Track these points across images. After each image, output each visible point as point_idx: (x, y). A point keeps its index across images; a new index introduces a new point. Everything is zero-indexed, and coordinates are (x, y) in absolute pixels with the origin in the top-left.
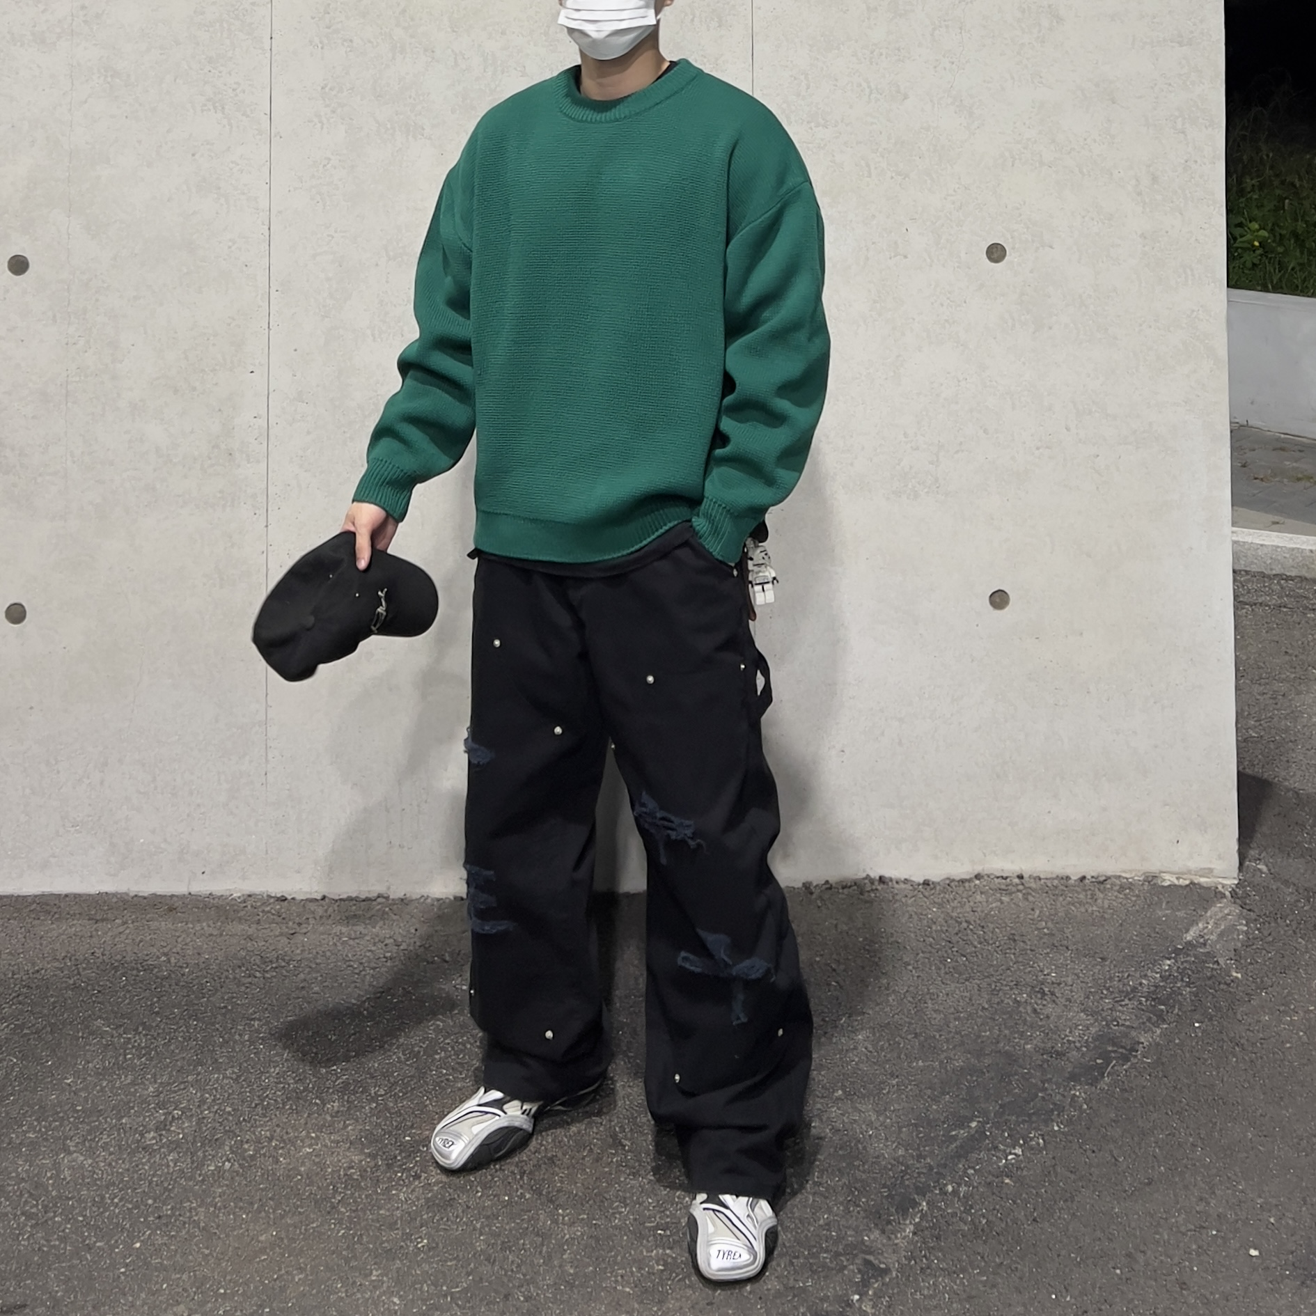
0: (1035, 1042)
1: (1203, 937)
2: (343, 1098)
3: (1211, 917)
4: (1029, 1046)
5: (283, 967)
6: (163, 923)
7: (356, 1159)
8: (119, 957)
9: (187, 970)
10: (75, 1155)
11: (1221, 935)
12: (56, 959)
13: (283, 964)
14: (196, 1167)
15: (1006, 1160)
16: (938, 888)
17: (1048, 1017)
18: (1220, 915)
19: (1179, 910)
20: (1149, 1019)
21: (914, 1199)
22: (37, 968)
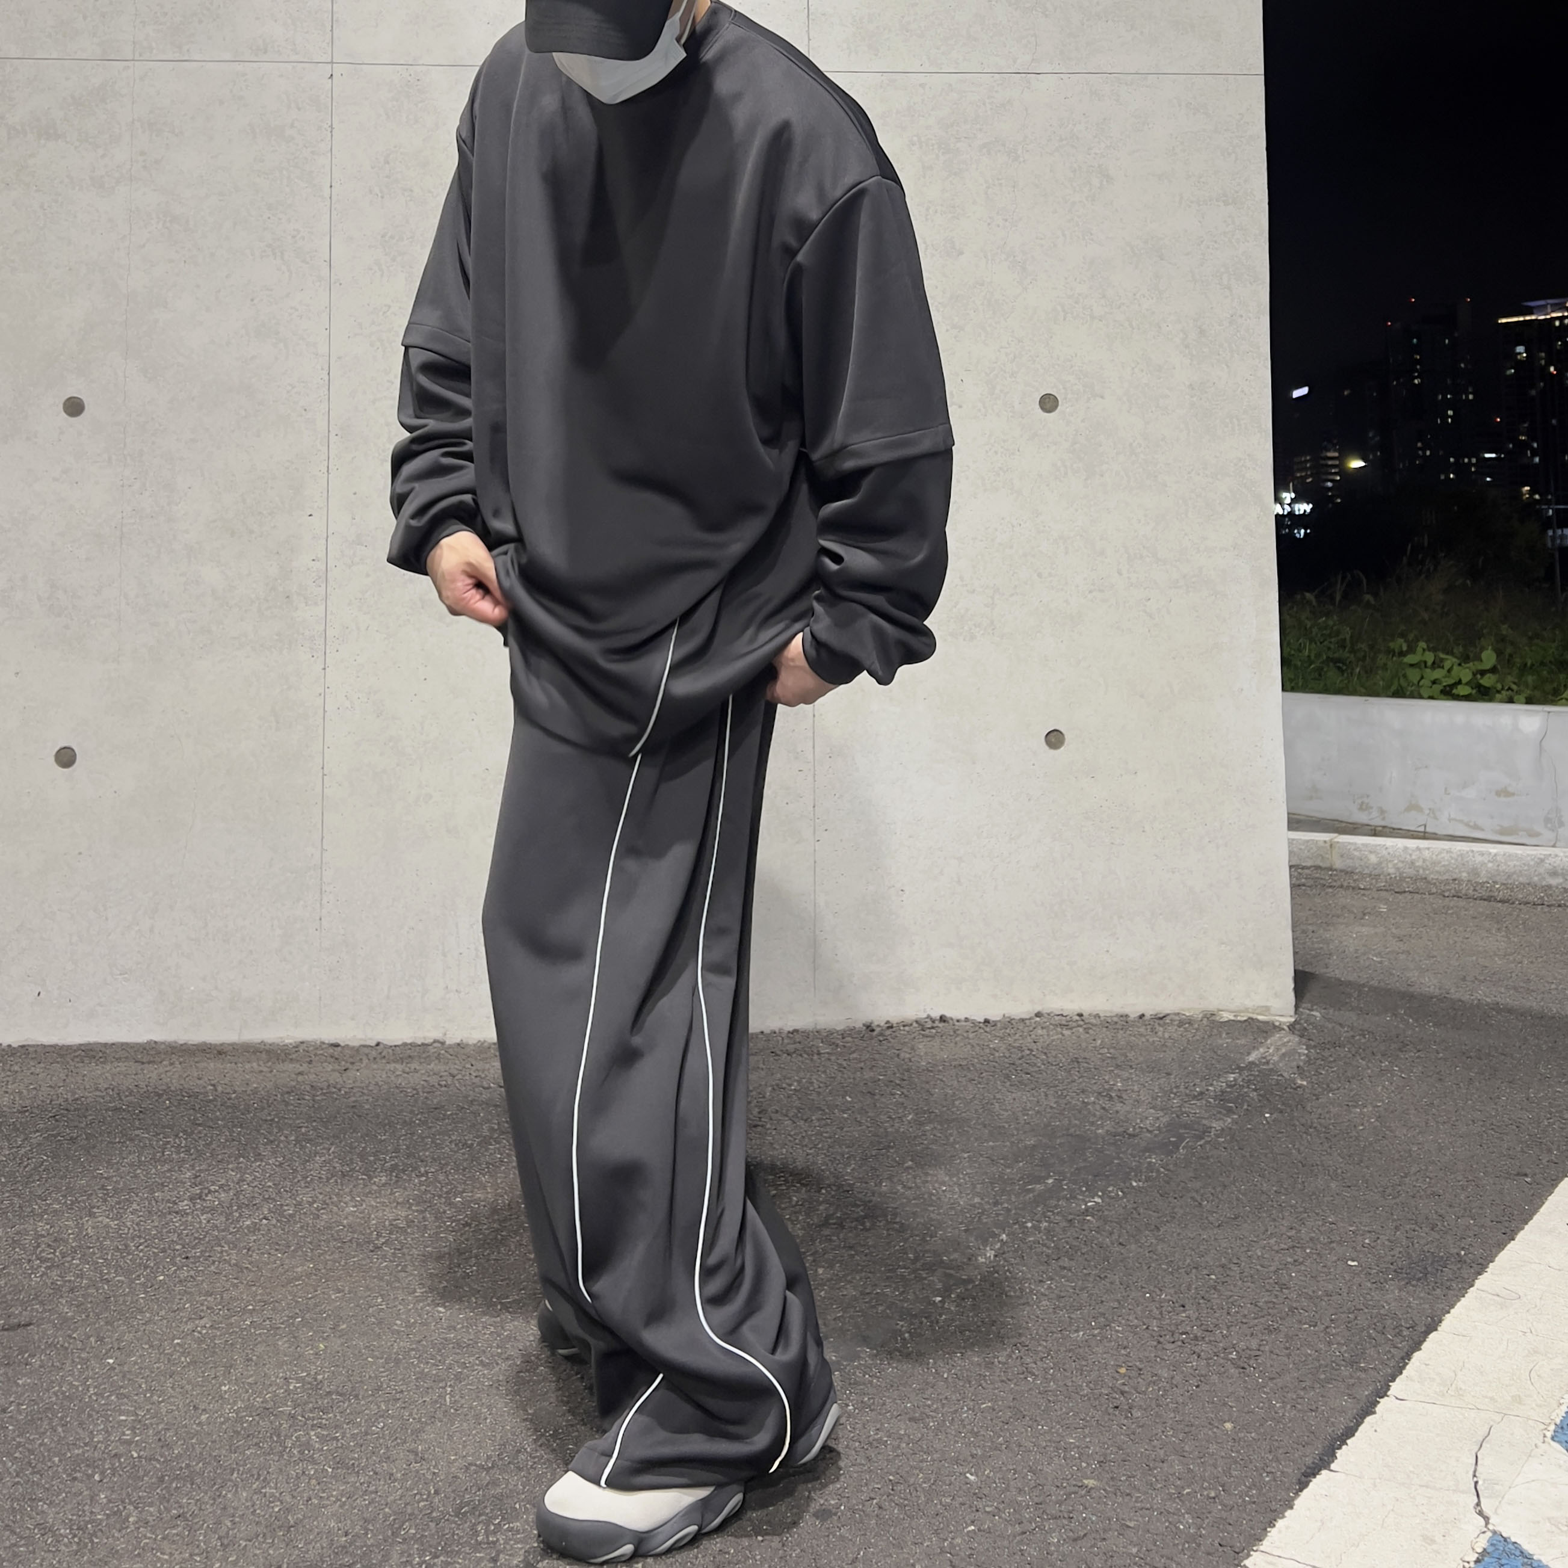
0: (1106, 1128)
1: (1264, 1058)
2: (391, 1175)
3: (1271, 1045)
4: (1100, 1131)
5: (334, 1093)
6: (212, 1065)
7: (404, 1214)
8: (164, 1087)
9: (234, 1095)
10: (100, 1219)
11: (1284, 1055)
12: (97, 1089)
13: (334, 1090)
14: (231, 1223)
15: (1086, 1205)
16: (999, 1025)
17: (1117, 1112)
18: (1280, 1043)
19: (1238, 1039)
20: (1220, 1112)
21: (993, 1232)
22: (77, 1096)
